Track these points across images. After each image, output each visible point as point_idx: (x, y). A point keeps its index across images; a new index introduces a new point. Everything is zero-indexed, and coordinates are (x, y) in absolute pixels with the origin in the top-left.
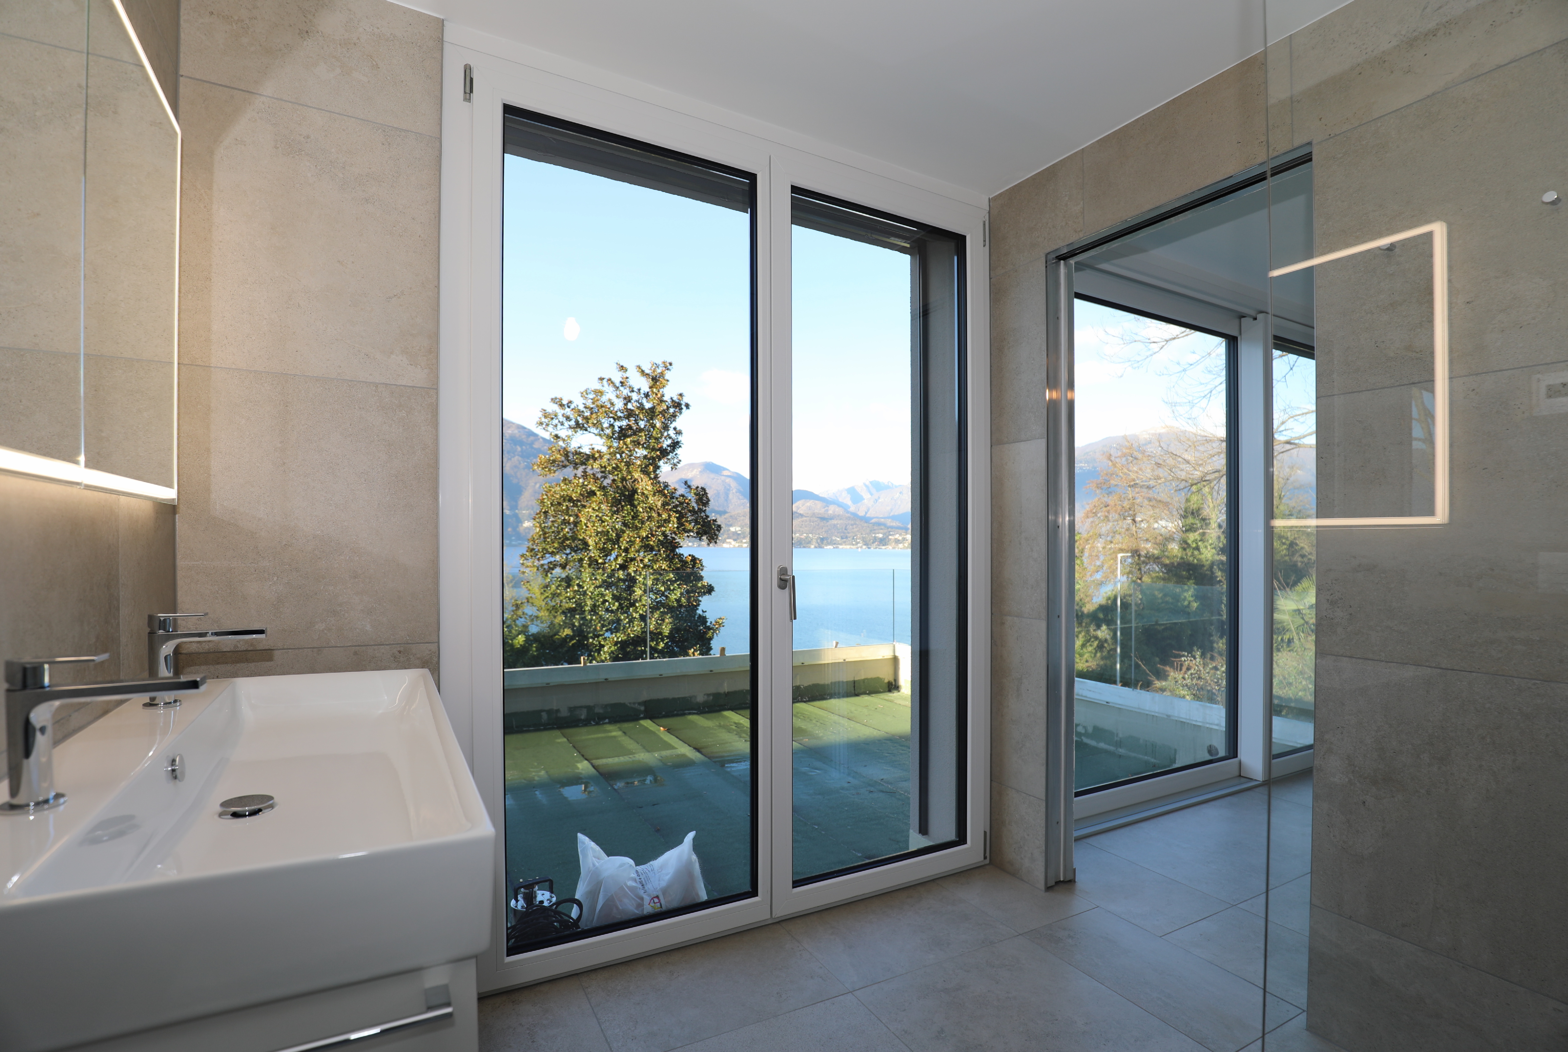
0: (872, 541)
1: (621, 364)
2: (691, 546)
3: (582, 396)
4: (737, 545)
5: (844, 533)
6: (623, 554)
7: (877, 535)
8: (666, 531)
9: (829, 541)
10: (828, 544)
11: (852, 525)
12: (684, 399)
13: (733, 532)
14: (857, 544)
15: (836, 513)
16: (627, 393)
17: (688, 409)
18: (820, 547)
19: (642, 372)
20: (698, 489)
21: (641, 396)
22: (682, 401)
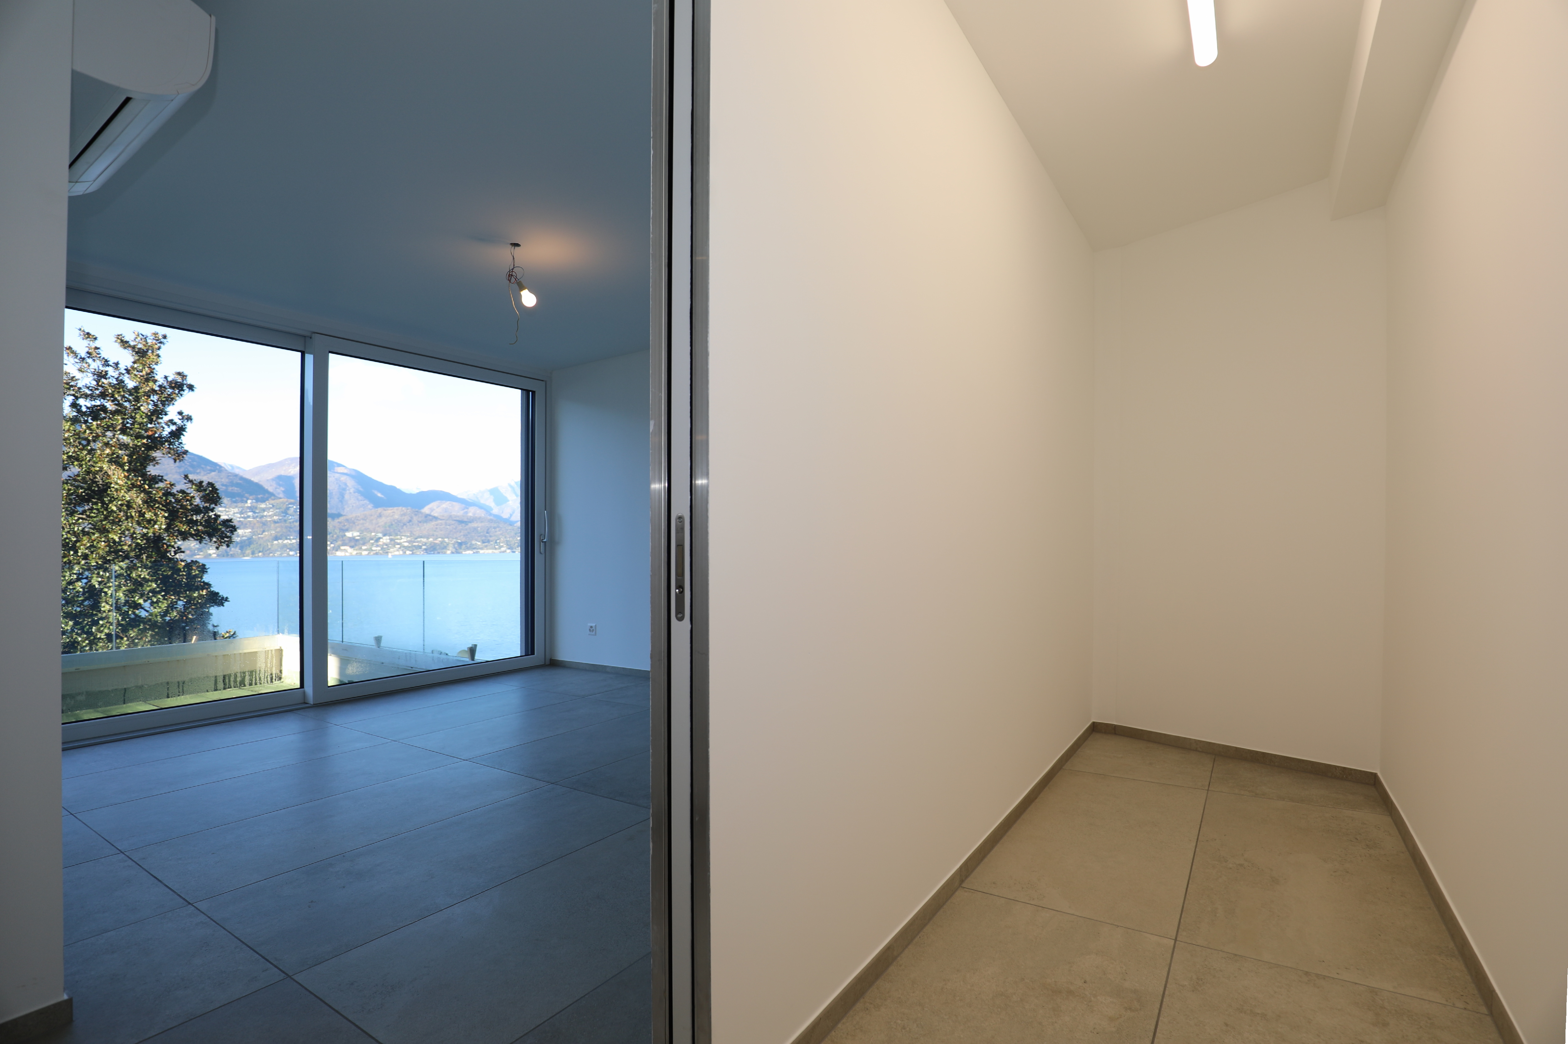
1: (87, 331)
2: (293, 555)
5: (485, 536)
6: (83, 562)
8: (148, 533)
9: (468, 545)
10: (468, 549)
11: (495, 528)
12: (185, 379)
13: (350, 538)
14: (501, 547)
15: (476, 515)
16: (98, 367)
17: (193, 390)
18: (458, 553)
19: (124, 344)
20: (204, 484)
21: (120, 371)
22: (183, 381)
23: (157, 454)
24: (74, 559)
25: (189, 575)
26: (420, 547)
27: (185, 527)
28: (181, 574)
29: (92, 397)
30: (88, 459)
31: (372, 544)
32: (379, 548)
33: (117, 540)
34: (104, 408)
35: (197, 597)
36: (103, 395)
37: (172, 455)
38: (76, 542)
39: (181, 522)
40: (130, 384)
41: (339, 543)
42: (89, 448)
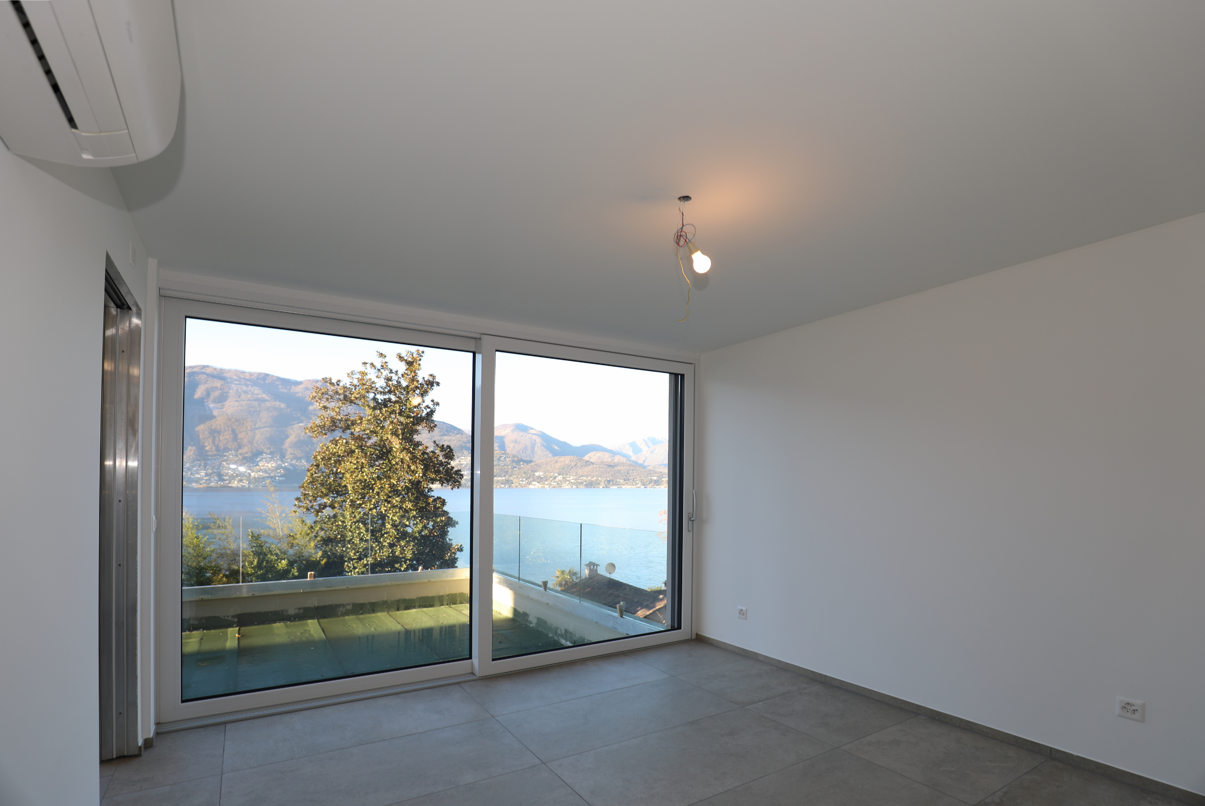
0: (648, 482)
1: (381, 353)
2: (503, 487)
3: (348, 377)
4: (540, 486)
5: (626, 476)
7: (653, 478)
8: (412, 479)
9: (614, 482)
10: (614, 485)
11: (633, 470)
12: (435, 378)
13: (538, 476)
14: (637, 484)
15: (620, 461)
16: (387, 374)
17: (439, 385)
18: (607, 487)
19: (401, 358)
20: (445, 447)
21: (399, 376)
22: (434, 380)
23: (419, 428)
24: (372, 495)
25: (435, 506)
26: (582, 483)
27: (433, 475)
28: (430, 506)
29: (384, 393)
30: (381, 432)
31: (552, 481)
32: (556, 484)
33: (395, 483)
34: (390, 400)
35: (439, 521)
36: (390, 392)
37: (428, 428)
38: (374, 484)
39: (431, 472)
40: (404, 384)
41: (531, 479)
42: (381, 425)
